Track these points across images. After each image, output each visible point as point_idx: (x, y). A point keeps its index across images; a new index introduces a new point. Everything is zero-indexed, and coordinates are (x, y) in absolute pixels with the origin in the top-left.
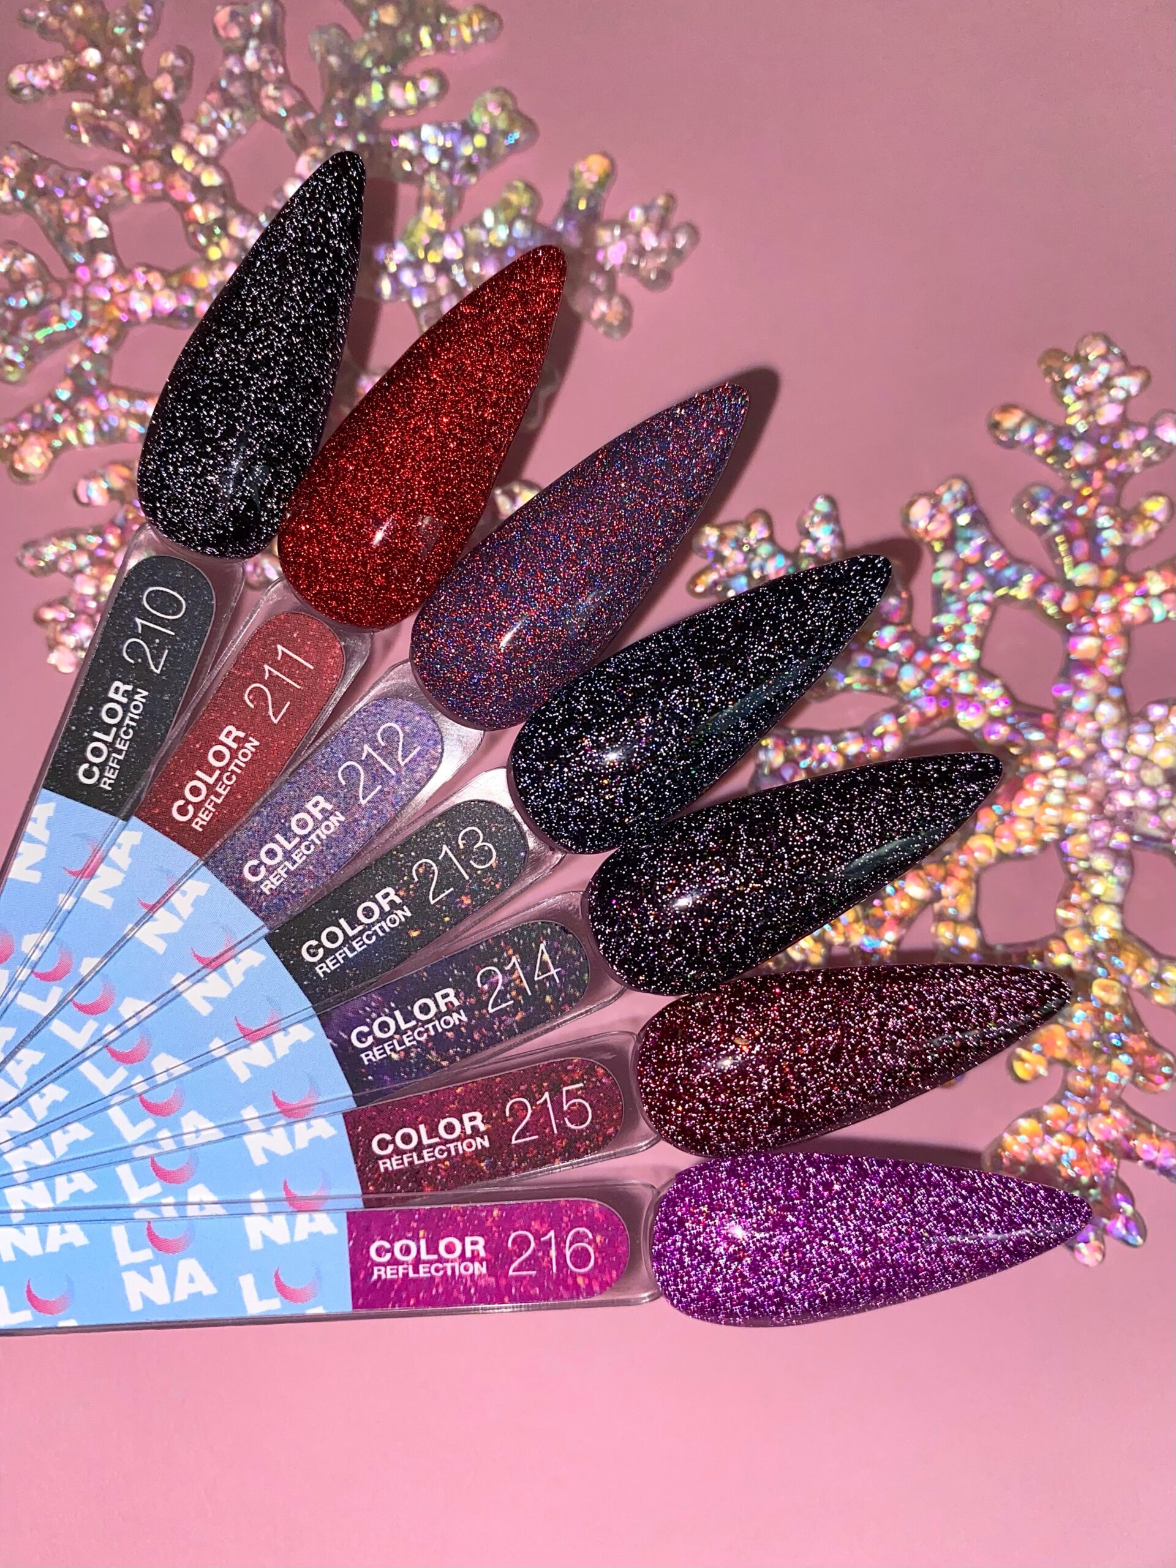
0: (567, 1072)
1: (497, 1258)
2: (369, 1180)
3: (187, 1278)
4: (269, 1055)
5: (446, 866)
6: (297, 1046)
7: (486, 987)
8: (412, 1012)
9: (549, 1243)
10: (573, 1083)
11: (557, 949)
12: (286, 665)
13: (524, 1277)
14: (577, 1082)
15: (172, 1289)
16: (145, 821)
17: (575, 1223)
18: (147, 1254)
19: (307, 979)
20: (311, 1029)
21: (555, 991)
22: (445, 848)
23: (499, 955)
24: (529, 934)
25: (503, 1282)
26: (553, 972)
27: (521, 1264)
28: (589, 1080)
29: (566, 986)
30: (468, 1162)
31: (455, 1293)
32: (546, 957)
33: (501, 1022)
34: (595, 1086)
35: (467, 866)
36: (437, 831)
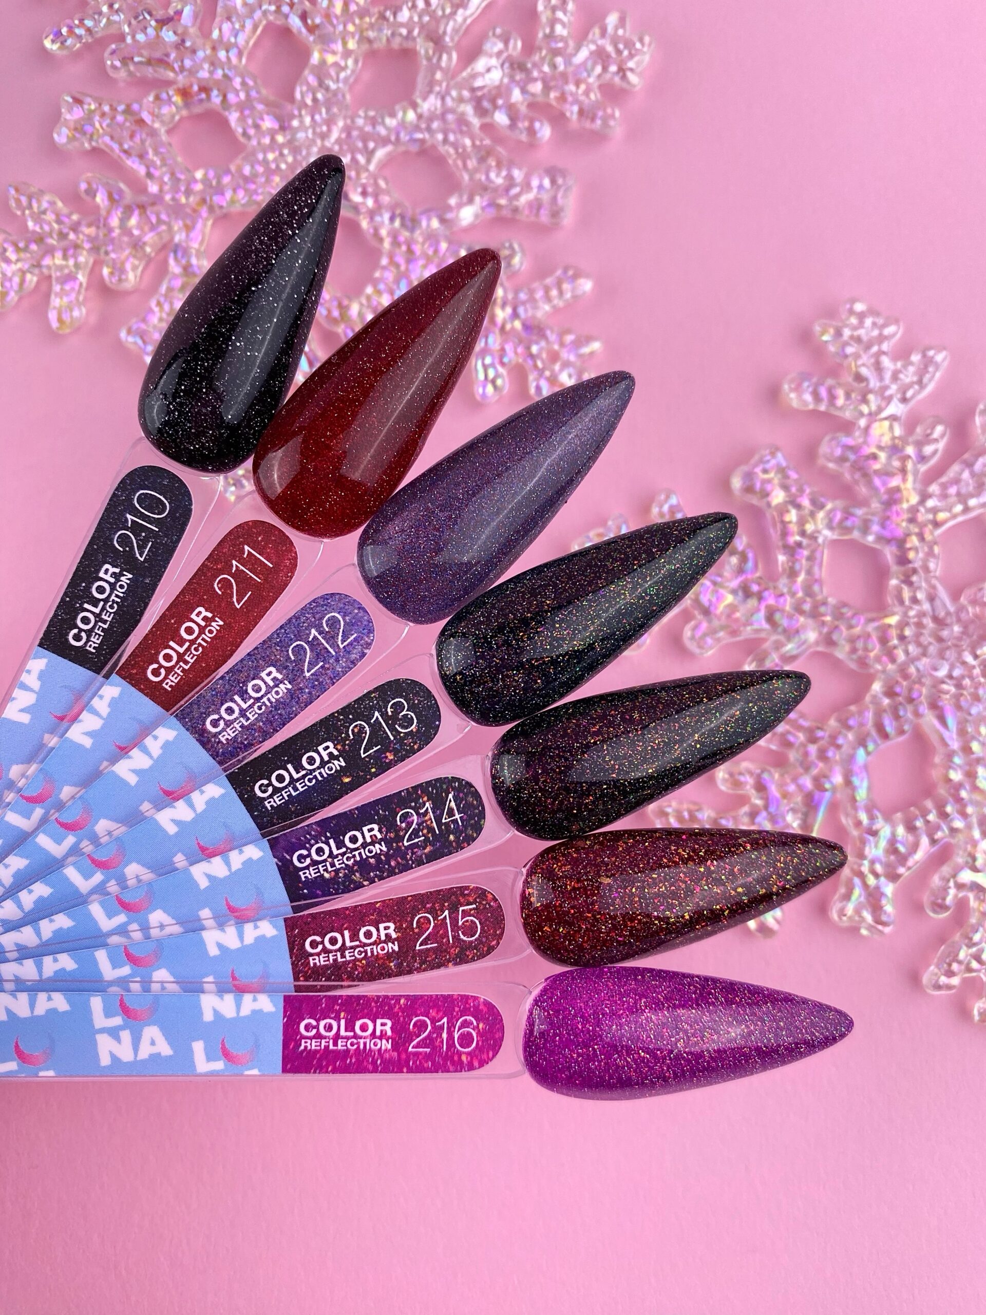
36: (371, 700)
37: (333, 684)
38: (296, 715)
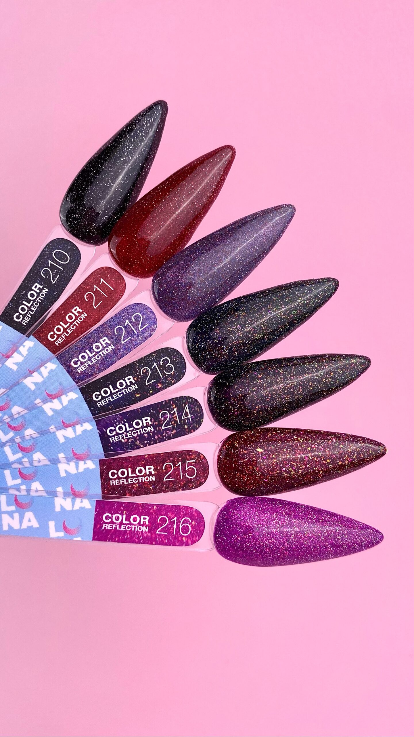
0: (189, 455)
1: (153, 526)
2: (105, 488)
3: (28, 519)
4: (73, 433)
5: (154, 371)
6: (85, 432)
7: (163, 419)
8: (132, 424)
9: (174, 522)
10: (191, 460)
11: (192, 408)
12: (103, 287)
13: (162, 535)
14: (193, 460)
15: (21, 523)
16: (36, 338)
17: (185, 515)
18: (13, 508)
19: (93, 407)
20: (92, 425)
21: (189, 424)
22: (155, 364)
24: (182, 401)
25: (154, 536)
26: (189, 416)
27: (162, 529)
28: (197, 459)
29: (193, 423)
30: (146, 486)
31: (134, 538)
32: (188, 410)
33: (166, 433)
34: (199, 462)
35: (162, 372)
36: (153, 357)
37: (135, 348)
38: (115, 362)
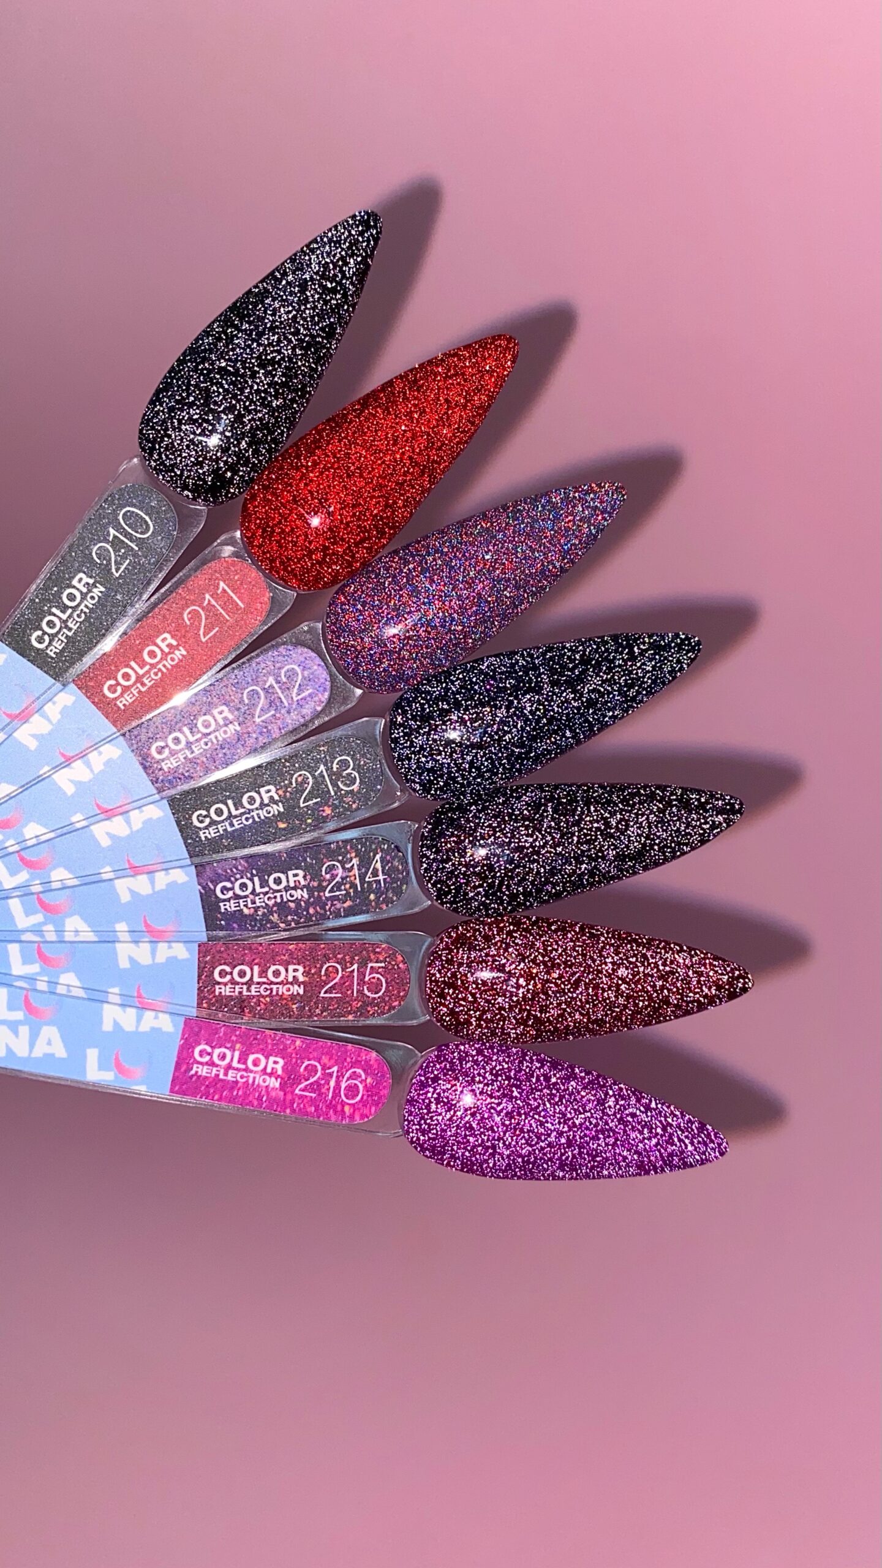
0: (375, 952)
1: (290, 1078)
2: (204, 999)
3: (46, 1041)
4: (149, 887)
5: (319, 781)
6: (172, 885)
7: (328, 876)
8: (268, 881)
9: (332, 1074)
10: (377, 962)
11: (388, 862)
12: (223, 599)
14: (381, 962)
16: (81, 690)
19: (192, 839)
20: (187, 874)
21: (378, 892)
22: (322, 767)
23: (344, 855)
24: (370, 846)
26: (381, 877)
27: (306, 1086)
29: (387, 891)
30: (284, 1003)
32: (379, 866)
33: (333, 905)
34: (393, 969)
35: (335, 785)
36: (319, 752)
